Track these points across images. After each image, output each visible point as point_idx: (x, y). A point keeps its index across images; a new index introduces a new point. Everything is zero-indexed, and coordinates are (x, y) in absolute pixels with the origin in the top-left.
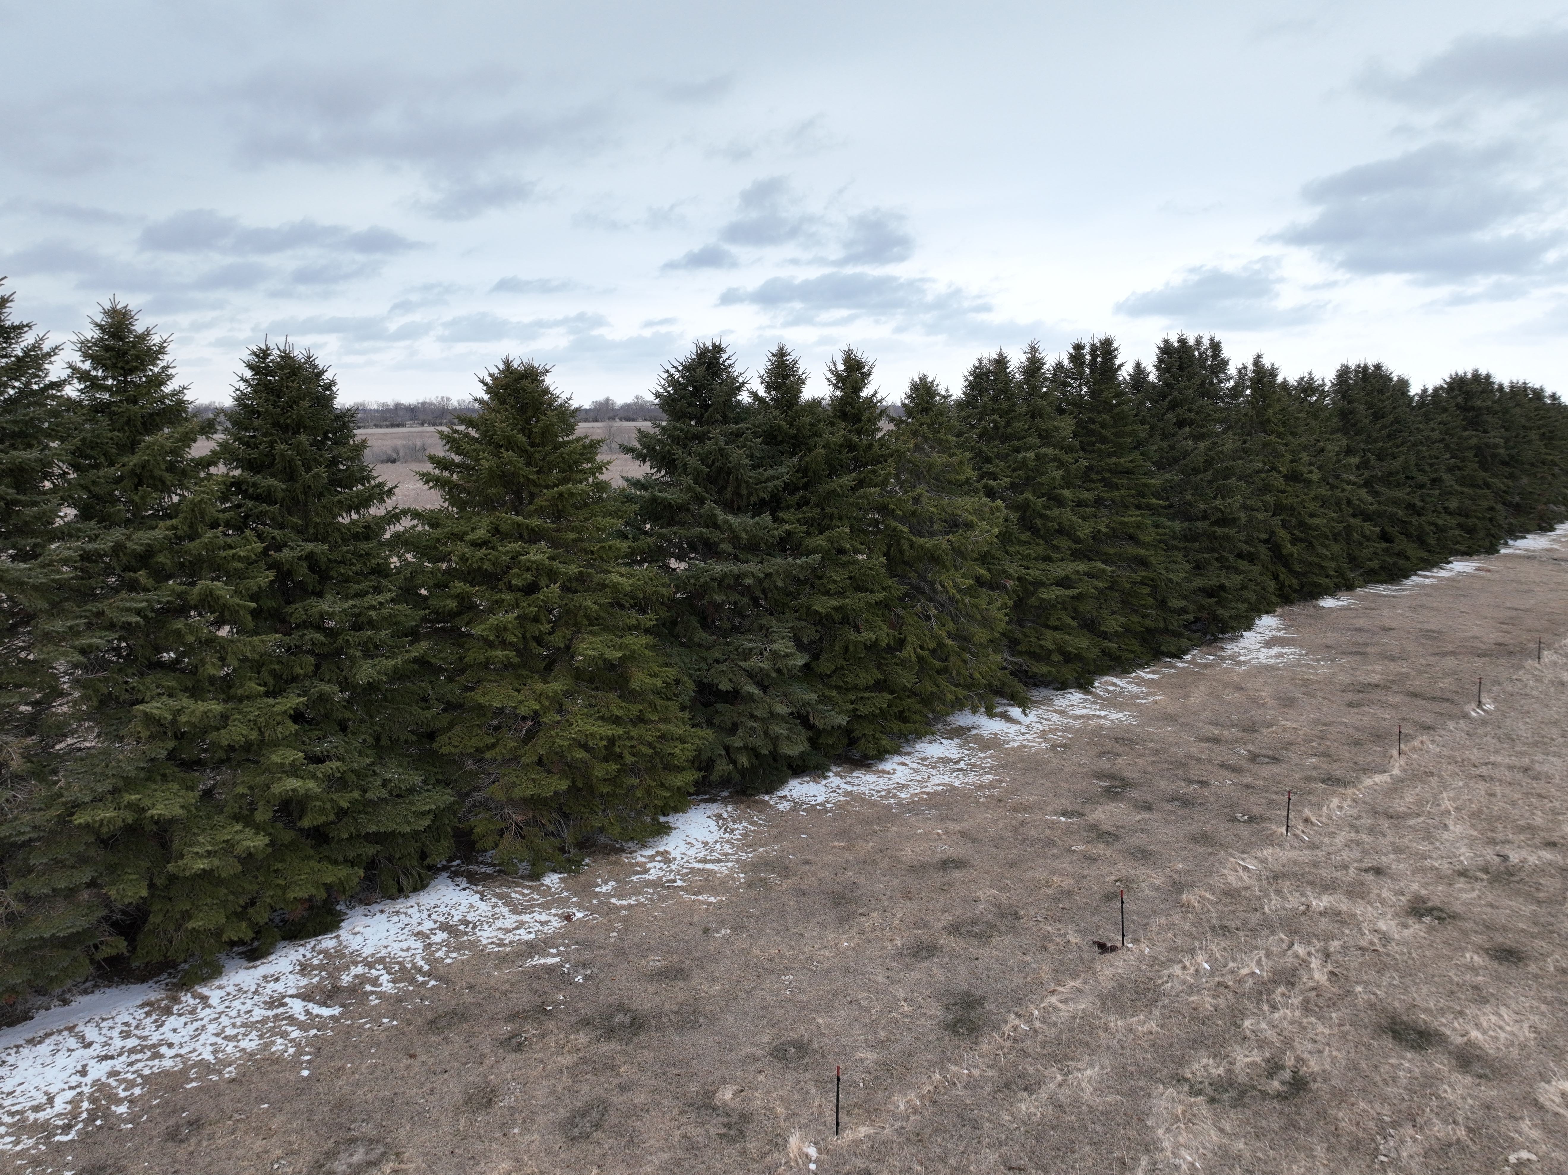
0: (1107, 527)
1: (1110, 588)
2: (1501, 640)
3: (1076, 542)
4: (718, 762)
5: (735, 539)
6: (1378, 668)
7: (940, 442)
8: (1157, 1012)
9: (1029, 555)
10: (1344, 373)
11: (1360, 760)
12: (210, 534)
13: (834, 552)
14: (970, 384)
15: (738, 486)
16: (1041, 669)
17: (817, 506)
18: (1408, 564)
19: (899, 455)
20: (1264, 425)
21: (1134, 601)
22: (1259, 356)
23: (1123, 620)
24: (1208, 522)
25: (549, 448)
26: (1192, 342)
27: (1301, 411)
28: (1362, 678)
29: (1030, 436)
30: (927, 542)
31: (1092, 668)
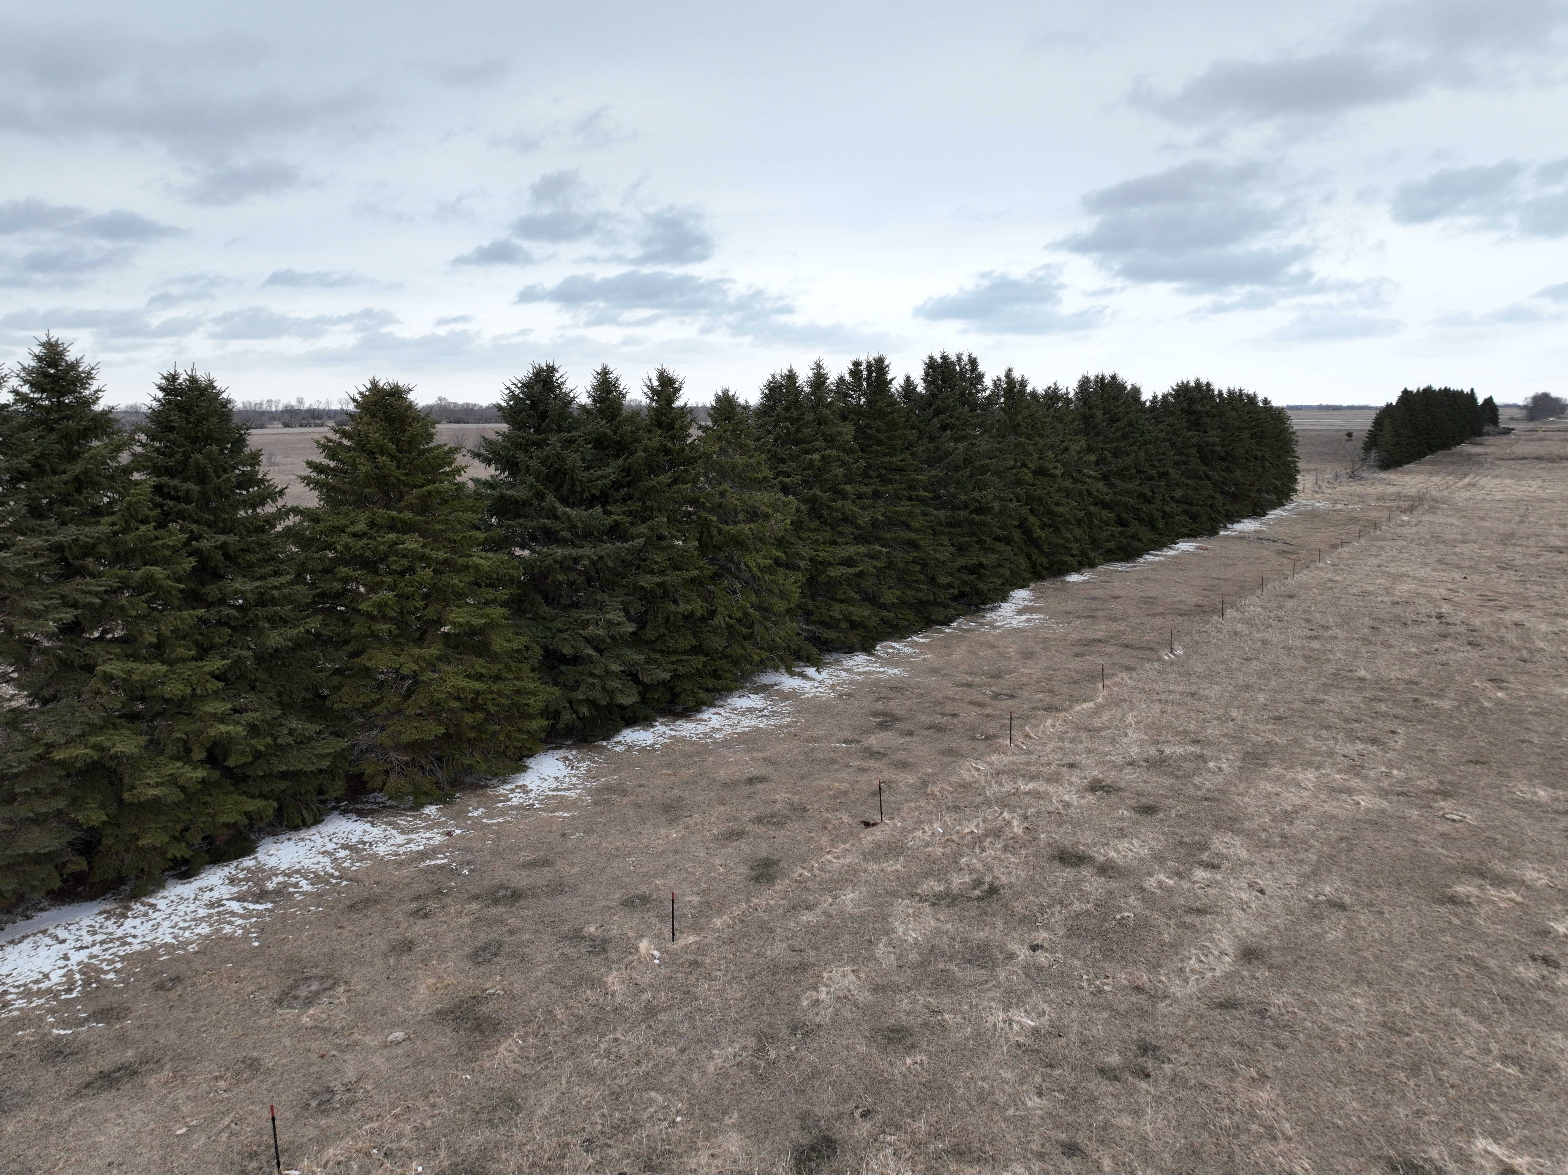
0: (883, 515)
1: (889, 567)
2: (1200, 602)
3: (858, 529)
4: (564, 713)
5: (572, 527)
6: (1103, 627)
7: (741, 446)
8: (901, 859)
9: (818, 540)
10: (1084, 383)
11: (1075, 694)
12: (143, 528)
13: (655, 538)
14: (766, 396)
15: (573, 485)
16: (830, 635)
17: (640, 500)
18: (1140, 545)
19: (708, 456)
20: (1015, 429)
21: (908, 578)
22: (1010, 370)
23: (899, 593)
24: (968, 511)
25: (415, 454)
26: (954, 358)
27: (1047, 417)
28: (1089, 635)
29: (817, 440)
30: (732, 529)
31: (875, 636)
